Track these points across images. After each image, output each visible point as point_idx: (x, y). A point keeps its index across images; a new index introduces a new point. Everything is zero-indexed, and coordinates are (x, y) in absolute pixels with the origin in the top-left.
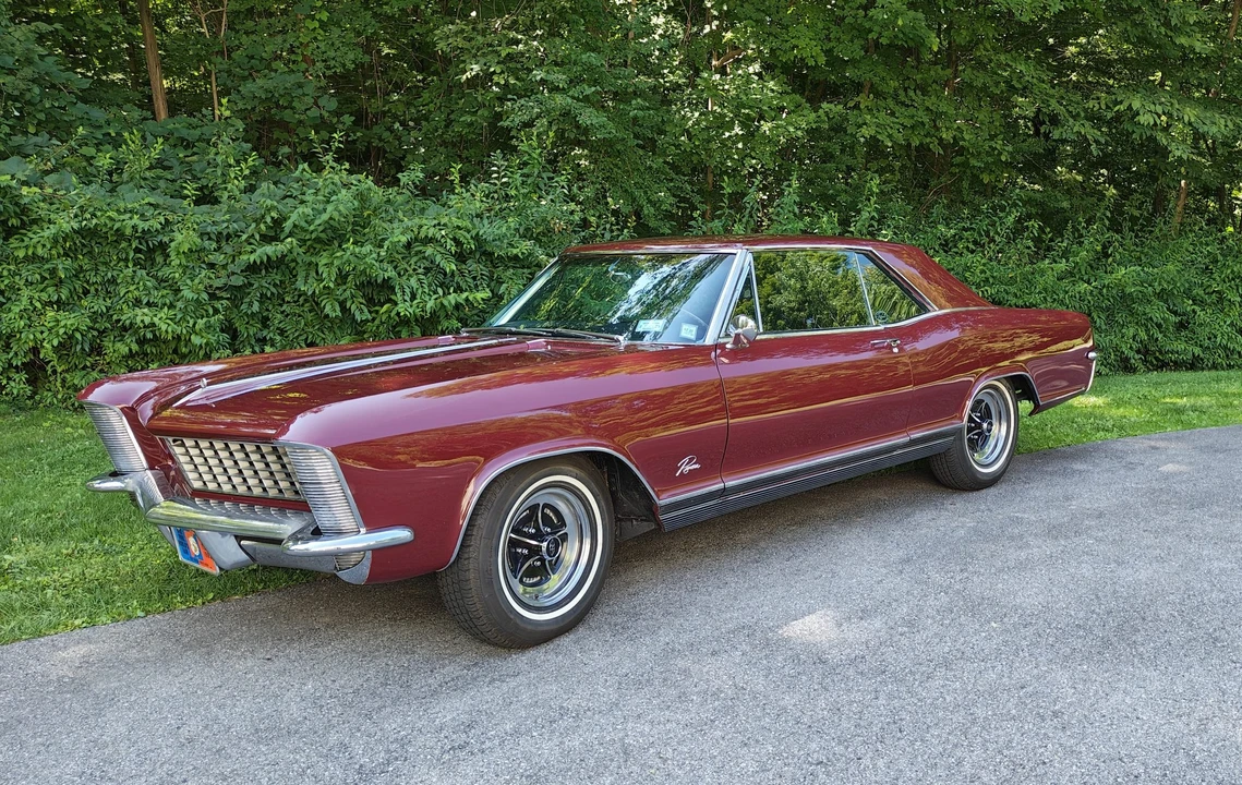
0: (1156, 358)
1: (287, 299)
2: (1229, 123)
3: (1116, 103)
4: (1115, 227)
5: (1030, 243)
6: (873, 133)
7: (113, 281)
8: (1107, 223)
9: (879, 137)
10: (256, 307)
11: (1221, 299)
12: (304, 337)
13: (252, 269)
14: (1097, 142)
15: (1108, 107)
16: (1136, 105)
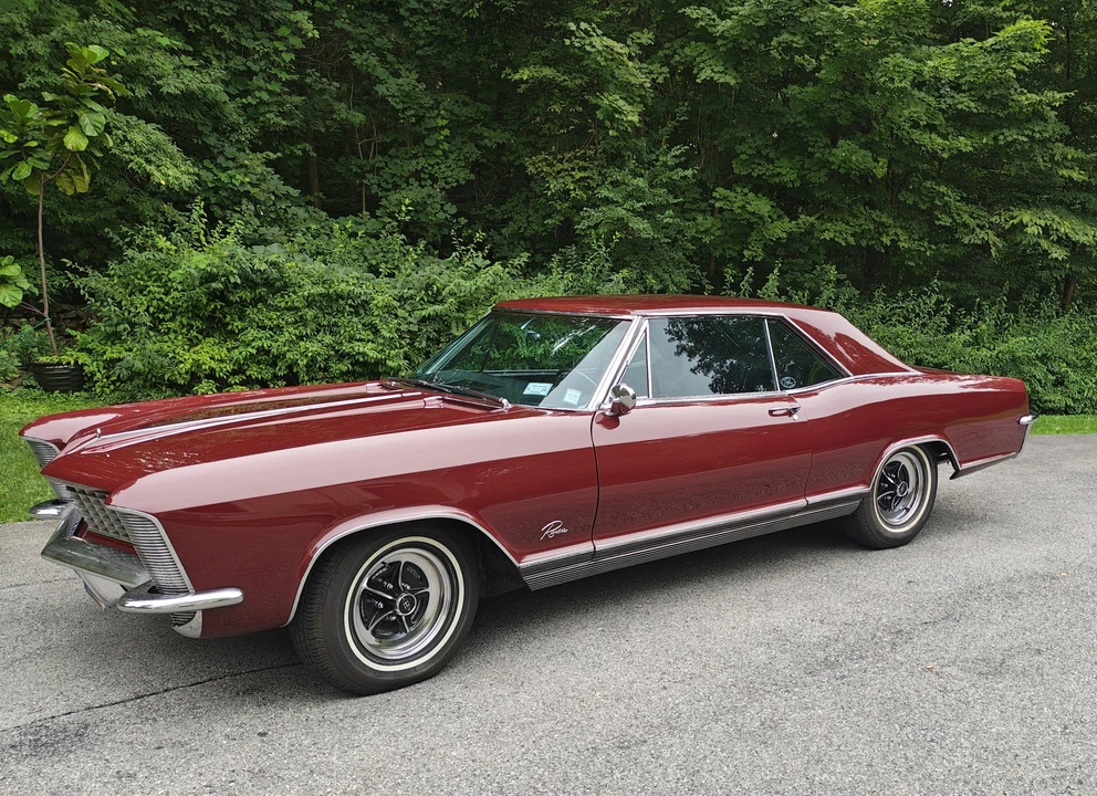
0: (1038, 406)
1: (442, 340)
3: (1012, 218)
4: (1011, 308)
5: (945, 319)
6: (832, 236)
7: (336, 324)
8: (1004, 305)
9: (837, 239)
10: (424, 344)
11: (1089, 365)
13: (423, 320)
14: (997, 247)
15: (1006, 221)
16: (1026, 219)
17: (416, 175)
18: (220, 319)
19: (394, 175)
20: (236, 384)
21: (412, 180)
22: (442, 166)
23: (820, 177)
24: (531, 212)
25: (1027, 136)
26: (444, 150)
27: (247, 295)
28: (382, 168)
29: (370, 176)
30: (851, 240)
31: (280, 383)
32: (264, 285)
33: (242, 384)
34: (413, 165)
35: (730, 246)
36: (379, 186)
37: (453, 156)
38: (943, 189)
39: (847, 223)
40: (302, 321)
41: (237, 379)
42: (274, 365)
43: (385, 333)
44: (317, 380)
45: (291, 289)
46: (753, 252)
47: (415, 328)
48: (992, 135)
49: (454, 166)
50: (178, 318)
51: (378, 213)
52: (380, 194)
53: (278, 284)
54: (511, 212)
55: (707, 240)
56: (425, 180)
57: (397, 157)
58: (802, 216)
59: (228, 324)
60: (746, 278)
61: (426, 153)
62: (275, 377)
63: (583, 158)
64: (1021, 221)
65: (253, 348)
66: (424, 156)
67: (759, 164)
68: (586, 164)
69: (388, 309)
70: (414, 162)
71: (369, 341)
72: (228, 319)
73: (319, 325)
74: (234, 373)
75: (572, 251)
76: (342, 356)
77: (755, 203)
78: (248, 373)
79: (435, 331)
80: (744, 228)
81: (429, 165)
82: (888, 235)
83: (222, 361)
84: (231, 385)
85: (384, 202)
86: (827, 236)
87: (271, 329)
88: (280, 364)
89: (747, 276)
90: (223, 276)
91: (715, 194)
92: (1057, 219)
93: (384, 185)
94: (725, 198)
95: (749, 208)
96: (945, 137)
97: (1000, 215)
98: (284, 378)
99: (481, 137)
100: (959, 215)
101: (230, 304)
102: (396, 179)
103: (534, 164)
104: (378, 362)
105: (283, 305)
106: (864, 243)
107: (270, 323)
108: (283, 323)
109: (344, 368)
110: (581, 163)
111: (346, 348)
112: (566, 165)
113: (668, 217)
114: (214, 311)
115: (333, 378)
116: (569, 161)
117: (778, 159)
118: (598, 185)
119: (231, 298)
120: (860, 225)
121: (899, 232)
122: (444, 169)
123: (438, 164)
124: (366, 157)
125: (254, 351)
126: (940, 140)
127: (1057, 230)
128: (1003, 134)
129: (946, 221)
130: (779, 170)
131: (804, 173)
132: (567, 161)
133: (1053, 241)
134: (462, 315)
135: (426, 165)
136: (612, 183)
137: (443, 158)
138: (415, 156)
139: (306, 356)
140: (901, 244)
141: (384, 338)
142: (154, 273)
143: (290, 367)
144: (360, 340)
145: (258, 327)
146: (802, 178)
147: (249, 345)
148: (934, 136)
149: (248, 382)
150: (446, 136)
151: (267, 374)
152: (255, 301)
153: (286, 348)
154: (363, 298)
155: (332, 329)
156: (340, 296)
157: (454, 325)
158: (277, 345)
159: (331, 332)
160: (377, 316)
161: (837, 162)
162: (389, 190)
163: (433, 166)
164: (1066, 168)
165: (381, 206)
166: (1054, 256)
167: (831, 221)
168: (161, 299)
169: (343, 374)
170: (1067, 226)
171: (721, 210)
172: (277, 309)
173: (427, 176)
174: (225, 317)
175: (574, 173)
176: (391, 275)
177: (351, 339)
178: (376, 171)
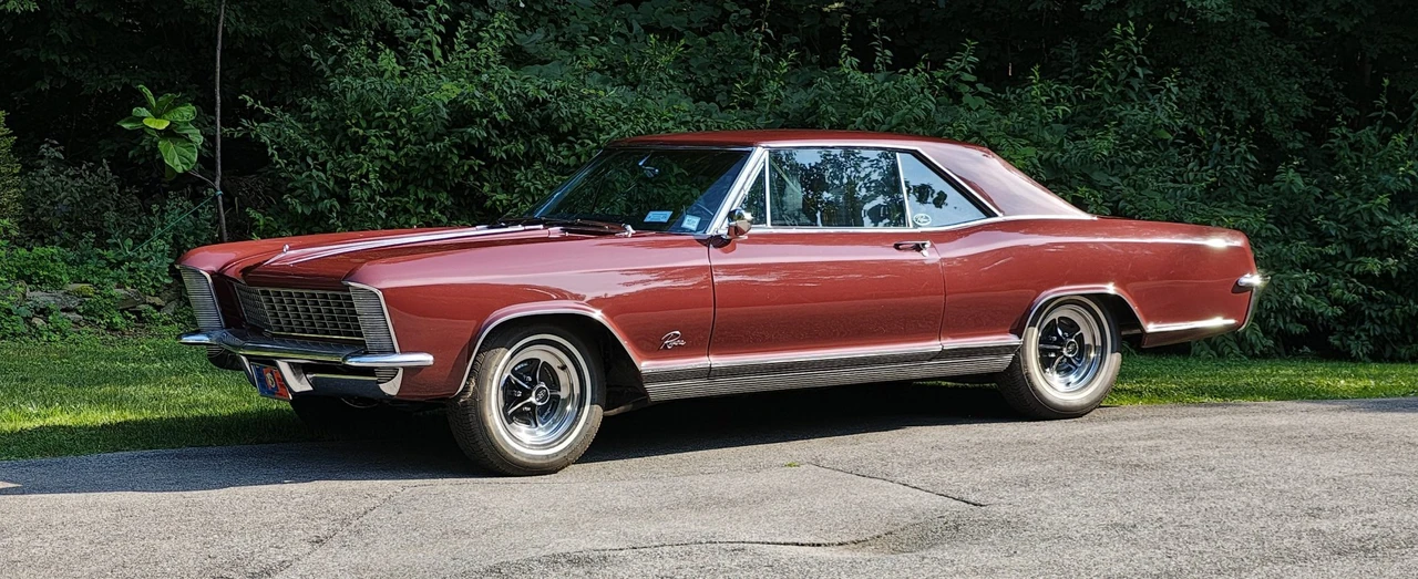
18: (472, 189)
27: (519, 148)
32: (542, 130)
50: (411, 188)
53: (565, 128)
59: (486, 197)
72: (486, 188)
75: (1071, 50)
101: (491, 162)
114: (465, 177)
119: (494, 153)
142: (378, 114)
152: (529, 159)
168: (386, 158)
174: (482, 186)
176: (750, 105)
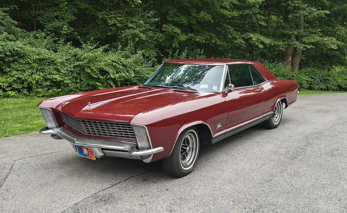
1: (81, 73)
2: (270, 41)
3: (248, 36)
9: (200, 41)
10: (76, 75)
12: (86, 82)
13: (75, 67)
14: (244, 44)
15: (246, 36)
16: (252, 36)
17: (57, 17)
19: (48, 17)
20: (9, 90)
21: (55, 19)
22: (66, 14)
23: (194, 22)
24: (96, 30)
25: (252, 12)
26: (66, 9)
27: (11, 59)
28: (43, 15)
29: (39, 17)
30: (204, 41)
31: (25, 90)
33: (11, 90)
34: (55, 14)
35: (167, 43)
36: (43, 21)
37: (69, 11)
38: (229, 27)
39: (202, 36)
40: (32, 68)
41: (9, 89)
42: (23, 83)
43: (63, 71)
44: (38, 88)
45: (27, 57)
46: (175, 44)
47: (73, 70)
48: (242, 11)
49: (69, 15)
51: (45, 30)
52: (44, 24)
53: (22, 55)
54: (88, 30)
55: (161, 41)
56: (60, 19)
57: (49, 11)
58: (190, 34)
60: (176, 53)
61: (59, 10)
62: (23, 88)
63: (119, 13)
64: (251, 37)
65: (15, 77)
66: (58, 11)
67: (175, 17)
68: (120, 15)
69: (62, 63)
70: (55, 13)
71: (56, 74)
73: (37, 69)
74: (8, 87)
76: (46, 80)
77: (175, 29)
78: (13, 87)
79: (79, 70)
80: (172, 37)
81: (61, 14)
82: (213, 40)
83: (3, 83)
84: (7, 91)
85: (46, 27)
86: (197, 40)
87: (21, 71)
88: (25, 83)
89: (177, 52)
90: (3, 52)
91: (163, 26)
92: (260, 36)
93: (44, 20)
94: (166, 28)
95: (174, 31)
96: (229, 11)
97: (244, 34)
98: (26, 88)
99: (78, 5)
100: (233, 34)
102: (49, 18)
103: (101, 15)
104: (61, 81)
105: (24, 62)
106: (207, 42)
107: (20, 69)
108: (25, 68)
109: (48, 84)
110: (119, 15)
111: (49, 77)
112: (113, 16)
113: (150, 33)
115: (43, 88)
116: (114, 14)
117: (181, 16)
118: (126, 22)
120: (206, 37)
121: (217, 39)
122: (66, 16)
123: (64, 14)
124: (36, 10)
125: (16, 79)
126: (228, 12)
127: (260, 39)
128: (245, 11)
129: (230, 36)
130: (182, 19)
131: (189, 20)
132: (113, 14)
133: (259, 43)
134: (89, 65)
135: (60, 14)
136: (130, 22)
137: (65, 12)
138: (56, 11)
139: (35, 80)
140: (218, 43)
141: (62, 73)
143: (28, 84)
144: (53, 74)
145: (16, 70)
146: (188, 22)
147: (13, 77)
148: (227, 11)
149: (13, 90)
150: (66, 4)
151: (20, 87)
153: (28, 77)
154: (52, 59)
155: (42, 70)
156: (44, 59)
157: (86, 68)
158: (24, 76)
159: (41, 71)
160: (59, 66)
161: (200, 18)
162: (46, 22)
163: (62, 14)
164: (261, 21)
165: (46, 28)
166: (260, 47)
167: (197, 35)
169: (47, 86)
170: (262, 38)
171: (165, 31)
172: (22, 64)
173: (60, 18)
175: (117, 18)
177: (50, 74)
178: (41, 15)
